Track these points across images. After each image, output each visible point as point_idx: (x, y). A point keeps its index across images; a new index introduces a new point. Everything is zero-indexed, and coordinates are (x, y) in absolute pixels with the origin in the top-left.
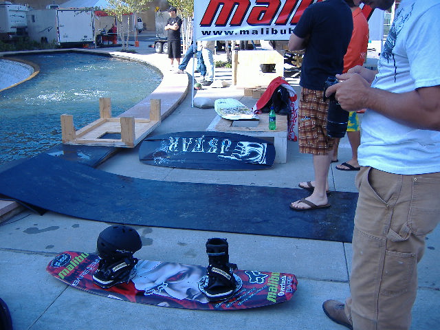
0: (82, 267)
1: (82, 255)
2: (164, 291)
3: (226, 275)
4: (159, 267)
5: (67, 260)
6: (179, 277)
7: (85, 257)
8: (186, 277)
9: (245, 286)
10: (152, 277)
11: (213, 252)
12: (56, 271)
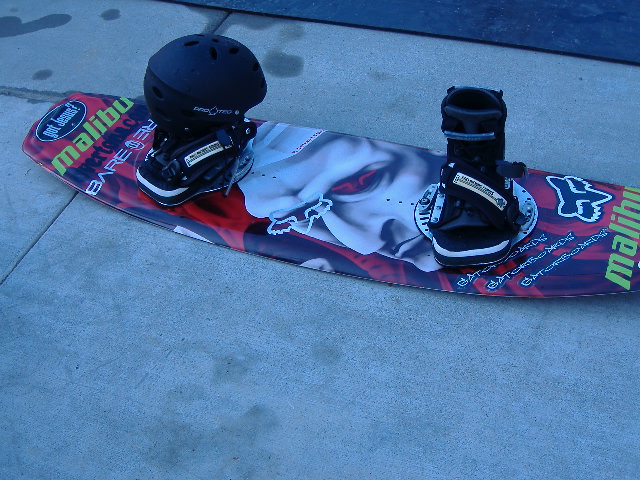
0: (114, 140)
1: (116, 104)
2: (320, 224)
3: (494, 197)
4: (314, 148)
5: (76, 119)
6: (363, 181)
7: (123, 110)
8: (384, 182)
9: (543, 226)
10: (291, 177)
11: (460, 128)
12: (44, 153)
